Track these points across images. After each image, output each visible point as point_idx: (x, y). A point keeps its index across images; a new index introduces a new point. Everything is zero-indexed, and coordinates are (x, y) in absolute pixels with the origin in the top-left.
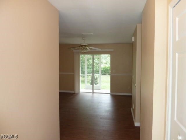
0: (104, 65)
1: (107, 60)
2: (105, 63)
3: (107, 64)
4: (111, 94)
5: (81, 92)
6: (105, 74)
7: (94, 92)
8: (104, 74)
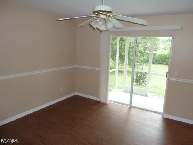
0: (162, 50)
1: (167, 45)
2: (163, 49)
3: (165, 49)
4: (164, 117)
5: (109, 101)
6: (162, 63)
7: (133, 105)
8: (160, 63)
